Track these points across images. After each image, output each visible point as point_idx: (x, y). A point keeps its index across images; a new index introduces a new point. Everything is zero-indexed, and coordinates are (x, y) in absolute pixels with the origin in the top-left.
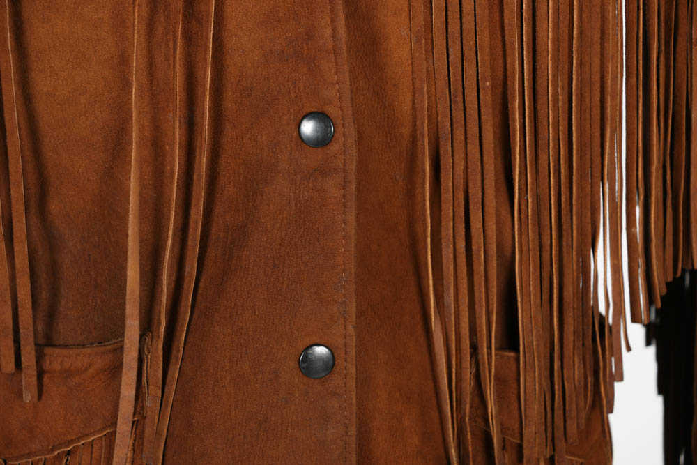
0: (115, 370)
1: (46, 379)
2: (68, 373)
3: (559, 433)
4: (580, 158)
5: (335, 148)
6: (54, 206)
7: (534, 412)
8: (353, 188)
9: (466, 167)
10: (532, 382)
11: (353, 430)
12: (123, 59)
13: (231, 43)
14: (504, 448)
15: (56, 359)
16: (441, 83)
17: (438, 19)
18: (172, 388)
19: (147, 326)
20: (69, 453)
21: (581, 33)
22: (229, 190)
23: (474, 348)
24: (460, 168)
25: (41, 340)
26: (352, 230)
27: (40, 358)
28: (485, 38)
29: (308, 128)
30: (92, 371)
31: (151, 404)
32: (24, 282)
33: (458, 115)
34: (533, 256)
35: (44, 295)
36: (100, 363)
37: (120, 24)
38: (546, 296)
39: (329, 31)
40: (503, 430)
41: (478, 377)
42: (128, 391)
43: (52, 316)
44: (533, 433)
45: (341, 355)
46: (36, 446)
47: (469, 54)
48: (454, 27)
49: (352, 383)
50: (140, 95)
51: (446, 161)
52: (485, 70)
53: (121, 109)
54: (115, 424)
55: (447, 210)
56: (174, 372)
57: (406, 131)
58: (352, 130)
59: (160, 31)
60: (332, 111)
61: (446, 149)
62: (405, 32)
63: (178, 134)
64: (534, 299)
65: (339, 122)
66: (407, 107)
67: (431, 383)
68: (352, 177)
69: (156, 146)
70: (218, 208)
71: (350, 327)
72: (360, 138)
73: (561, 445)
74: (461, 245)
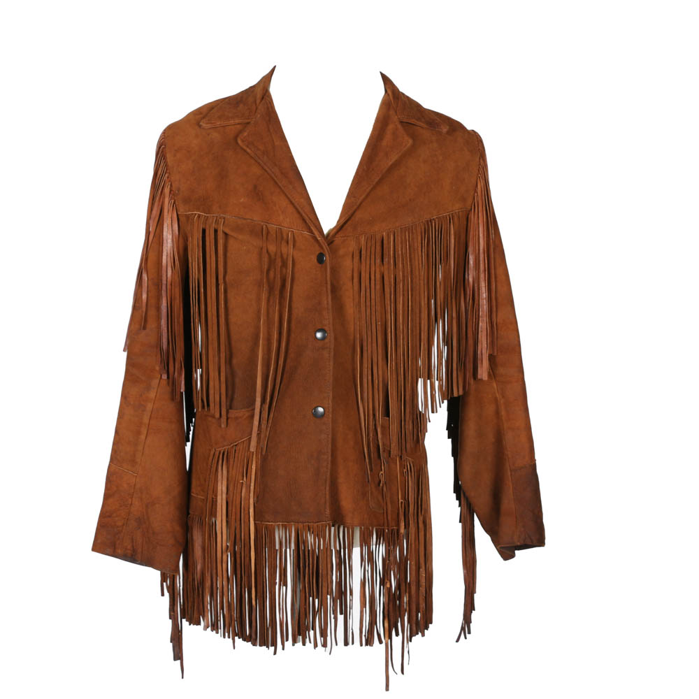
0: (252, 417)
1: (229, 420)
2: (237, 418)
3: (403, 448)
4: (412, 352)
5: (326, 340)
6: (234, 361)
7: (394, 439)
8: (332, 353)
9: (372, 352)
10: (394, 427)
11: (330, 436)
12: (259, 311)
13: (294, 305)
14: (384, 451)
15: (233, 414)
16: (364, 322)
17: (363, 300)
18: (270, 421)
19: (263, 401)
20: (236, 445)
21: (412, 309)
22: (292, 355)
23: (374, 415)
24: (369, 352)
25: (228, 408)
26: (331, 368)
27: (227, 412)
28: (378, 308)
29: (319, 335)
30: (245, 417)
31: (263, 426)
32: (223, 386)
33: (369, 333)
34: (395, 383)
35: (230, 393)
36: (247, 414)
37: (259, 300)
38: (399, 399)
39: (326, 302)
40: (383, 444)
41: (375, 425)
42: (256, 423)
43: (232, 400)
44: (394, 446)
45: (327, 410)
46: (225, 444)
47: (373, 313)
48: (368, 304)
49: (330, 420)
50: (264, 323)
51: (365, 348)
52: (379, 318)
53: (258, 328)
54: (251, 434)
55: (365, 365)
56: (271, 415)
57: (352, 338)
58: (332, 335)
59: (271, 303)
60: (326, 328)
61: (365, 344)
62: (352, 305)
63: (275, 336)
64: (395, 398)
65: (328, 332)
66: (352, 329)
67: (359, 426)
68: (332, 350)
69: (269, 340)
70: (288, 361)
71: (330, 402)
72: (336, 339)
73: (404, 452)
74: (370, 378)
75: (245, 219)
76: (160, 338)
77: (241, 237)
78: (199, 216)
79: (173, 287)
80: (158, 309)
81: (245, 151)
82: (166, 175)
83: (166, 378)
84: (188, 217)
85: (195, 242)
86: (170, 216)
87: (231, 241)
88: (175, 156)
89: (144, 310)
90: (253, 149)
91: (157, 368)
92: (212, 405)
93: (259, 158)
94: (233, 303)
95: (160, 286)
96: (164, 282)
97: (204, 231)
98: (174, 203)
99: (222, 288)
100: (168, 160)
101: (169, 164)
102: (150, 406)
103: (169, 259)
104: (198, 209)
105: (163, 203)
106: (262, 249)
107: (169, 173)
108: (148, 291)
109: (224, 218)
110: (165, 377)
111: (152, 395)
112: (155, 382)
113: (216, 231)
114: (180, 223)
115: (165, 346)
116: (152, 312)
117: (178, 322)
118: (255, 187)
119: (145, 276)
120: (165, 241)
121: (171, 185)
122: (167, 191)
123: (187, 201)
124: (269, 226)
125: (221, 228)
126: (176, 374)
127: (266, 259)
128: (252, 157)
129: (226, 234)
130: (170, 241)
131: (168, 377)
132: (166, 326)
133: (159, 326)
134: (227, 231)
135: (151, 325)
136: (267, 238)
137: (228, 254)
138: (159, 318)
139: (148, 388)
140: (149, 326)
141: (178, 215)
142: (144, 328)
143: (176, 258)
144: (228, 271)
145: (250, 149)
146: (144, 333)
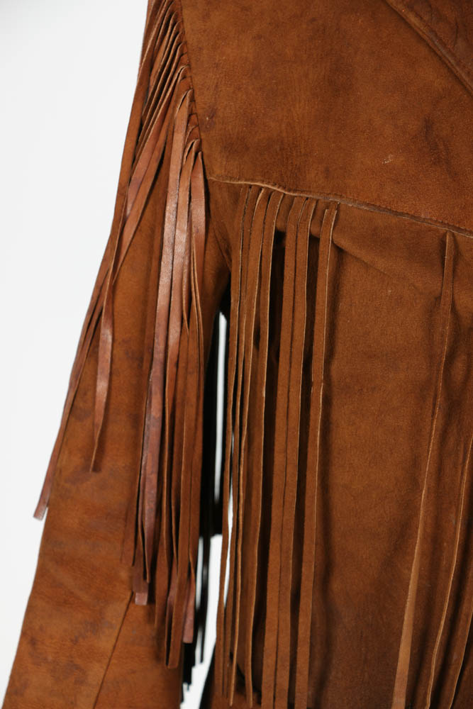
6: (336, 585)
12: (416, 463)
53: (408, 507)
59: (451, 441)
69: (436, 542)
75: (396, 213)
76: (136, 497)
77: (381, 263)
78: (269, 195)
79: (181, 372)
80: (137, 421)
81: (402, 19)
82: (182, 69)
83: (145, 603)
84: (235, 194)
85: (254, 265)
86: (187, 184)
87: (352, 273)
88: (206, 16)
89: (99, 420)
90: (426, 18)
91: (124, 575)
92: (267, 694)
93: (445, 45)
94: (343, 434)
95: (146, 365)
96: (158, 356)
97: (280, 237)
98: (199, 149)
99: (318, 394)
100: (187, 27)
101: (191, 38)
102: (96, 672)
103: (175, 298)
104: (266, 177)
105: (168, 144)
106: (438, 298)
107: (189, 65)
108: (111, 374)
109: (338, 209)
110: (142, 599)
111: (105, 642)
112: (115, 611)
113: (314, 241)
114: (212, 206)
115: (148, 521)
116: (120, 428)
117: (190, 466)
118: (428, 125)
119: (106, 334)
120: (167, 249)
121: (192, 100)
122: (180, 113)
123: (234, 147)
124: (460, 236)
125: (328, 236)
126: (174, 593)
127: (445, 329)
128: (420, 39)
129: (339, 251)
130: (181, 249)
131: (151, 600)
132: (156, 469)
133: (136, 467)
134: (345, 243)
135: (116, 461)
136: (454, 271)
137: (343, 306)
138: (136, 445)
139: (96, 625)
140: (108, 463)
141: (206, 181)
142: (97, 468)
143: (197, 297)
144: (339, 348)
145: (417, 15)
146: (94, 478)
